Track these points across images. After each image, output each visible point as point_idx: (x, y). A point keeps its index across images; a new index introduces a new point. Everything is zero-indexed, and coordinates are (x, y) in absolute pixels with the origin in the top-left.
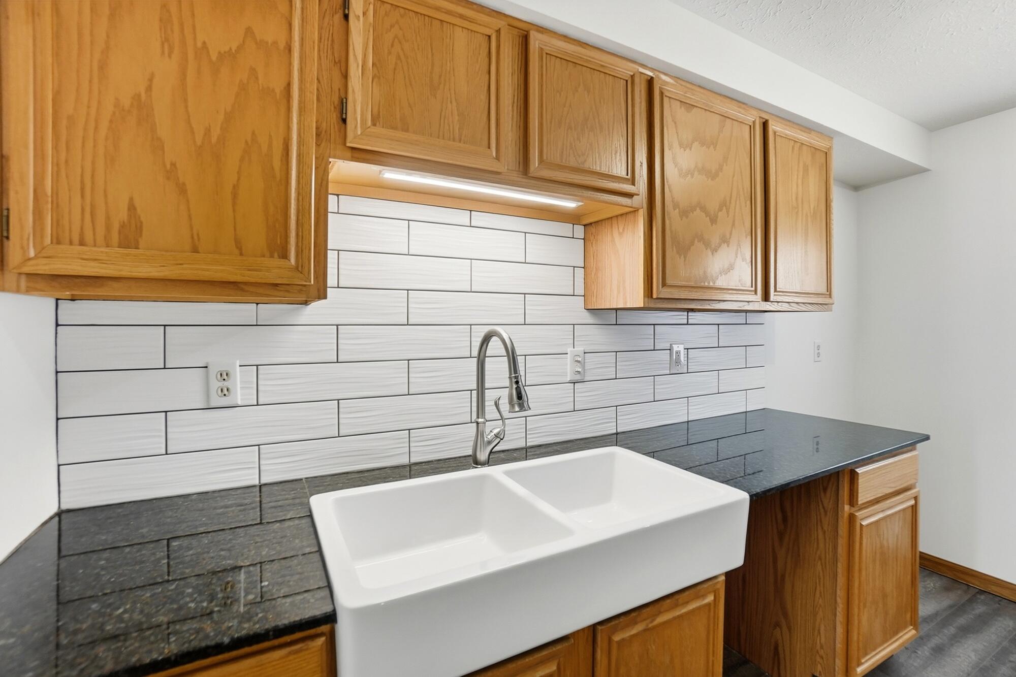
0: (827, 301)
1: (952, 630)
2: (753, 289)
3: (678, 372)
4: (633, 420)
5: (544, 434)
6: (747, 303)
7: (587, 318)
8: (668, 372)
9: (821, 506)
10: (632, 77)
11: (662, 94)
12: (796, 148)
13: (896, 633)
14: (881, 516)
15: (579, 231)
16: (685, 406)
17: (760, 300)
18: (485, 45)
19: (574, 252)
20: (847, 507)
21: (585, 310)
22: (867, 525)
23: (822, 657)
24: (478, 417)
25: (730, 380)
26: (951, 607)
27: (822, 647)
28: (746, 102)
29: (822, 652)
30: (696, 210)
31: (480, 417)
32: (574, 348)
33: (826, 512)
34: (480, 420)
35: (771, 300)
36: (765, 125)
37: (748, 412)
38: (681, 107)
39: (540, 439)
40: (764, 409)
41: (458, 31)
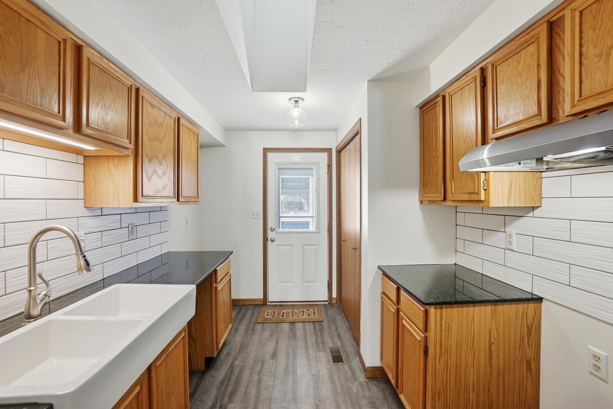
0: (197, 200)
1: (238, 321)
2: (174, 196)
3: (133, 239)
4: (111, 269)
5: (61, 290)
6: (171, 203)
7: (86, 213)
8: (127, 239)
9: (205, 288)
10: (131, 86)
11: (143, 97)
12: (189, 131)
13: (227, 328)
14: (223, 285)
15: (81, 159)
16: (136, 257)
17: (176, 201)
18: (57, 46)
19: (77, 171)
20: (214, 284)
21: (85, 208)
22: (220, 289)
23: (208, 348)
24: (30, 286)
25: (155, 240)
26: (236, 314)
27: (208, 344)
28: (172, 107)
29: (208, 346)
30: (154, 158)
31: (32, 286)
32: (78, 232)
33: (207, 289)
34: (32, 288)
35: (180, 201)
36: (179, 119)
37: (163, 254)
38: (150, 106)
39: (57, 294)
40: (168, 252)
41: (39, 31)
